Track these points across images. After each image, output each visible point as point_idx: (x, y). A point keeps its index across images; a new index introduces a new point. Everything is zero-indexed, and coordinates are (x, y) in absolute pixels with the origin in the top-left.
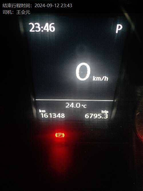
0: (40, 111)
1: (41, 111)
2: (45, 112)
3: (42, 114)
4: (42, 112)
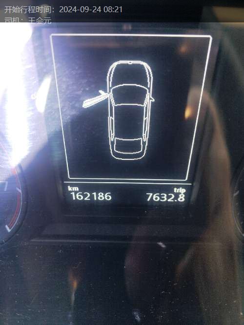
0: (70, 189)
2: (78, 190)
3: (73, 193)
4: (74, 190)
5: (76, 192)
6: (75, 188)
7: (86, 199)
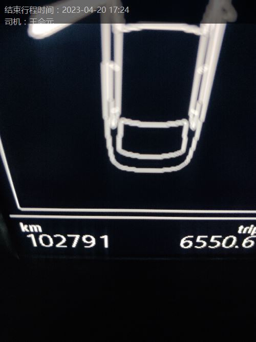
0: (24, 228)
1: (28, 228)
2: (40, 230)
3: (32, 236)
4: (32, 230)
5: (37, 235)
6: (35, 227)
7: (58, 246)
